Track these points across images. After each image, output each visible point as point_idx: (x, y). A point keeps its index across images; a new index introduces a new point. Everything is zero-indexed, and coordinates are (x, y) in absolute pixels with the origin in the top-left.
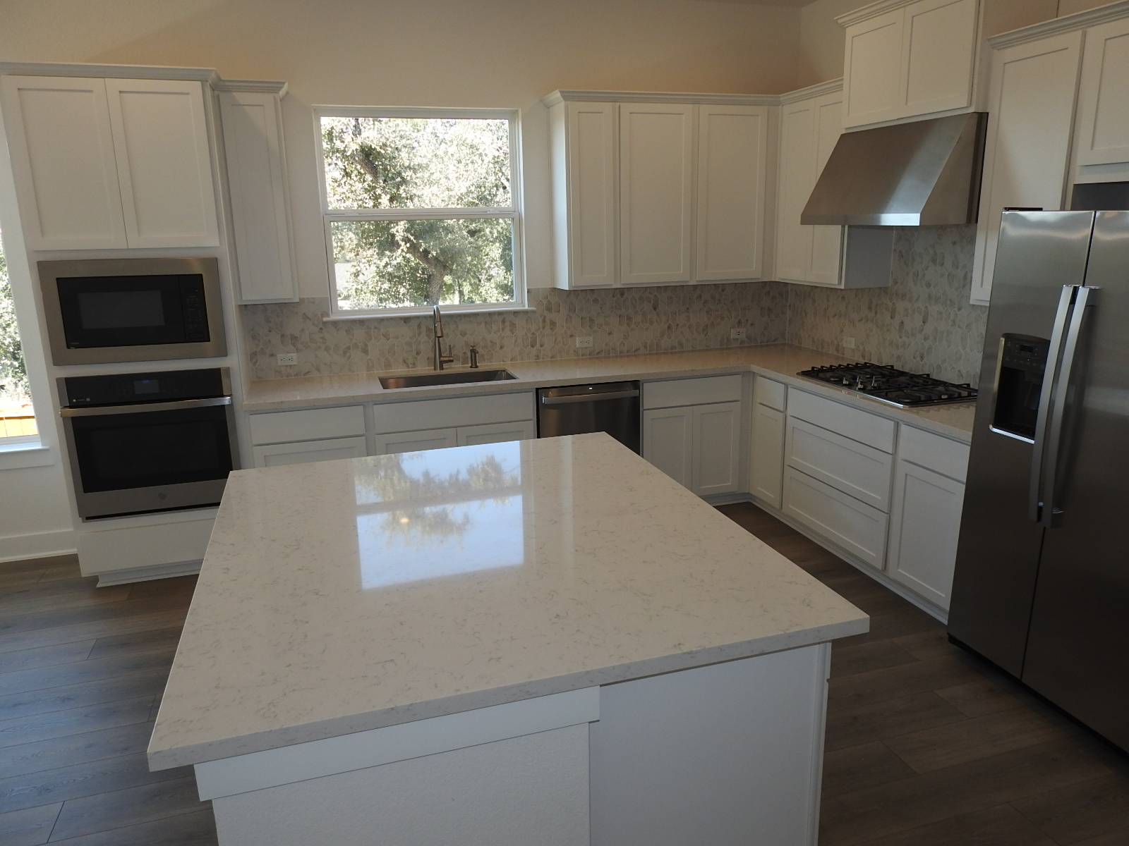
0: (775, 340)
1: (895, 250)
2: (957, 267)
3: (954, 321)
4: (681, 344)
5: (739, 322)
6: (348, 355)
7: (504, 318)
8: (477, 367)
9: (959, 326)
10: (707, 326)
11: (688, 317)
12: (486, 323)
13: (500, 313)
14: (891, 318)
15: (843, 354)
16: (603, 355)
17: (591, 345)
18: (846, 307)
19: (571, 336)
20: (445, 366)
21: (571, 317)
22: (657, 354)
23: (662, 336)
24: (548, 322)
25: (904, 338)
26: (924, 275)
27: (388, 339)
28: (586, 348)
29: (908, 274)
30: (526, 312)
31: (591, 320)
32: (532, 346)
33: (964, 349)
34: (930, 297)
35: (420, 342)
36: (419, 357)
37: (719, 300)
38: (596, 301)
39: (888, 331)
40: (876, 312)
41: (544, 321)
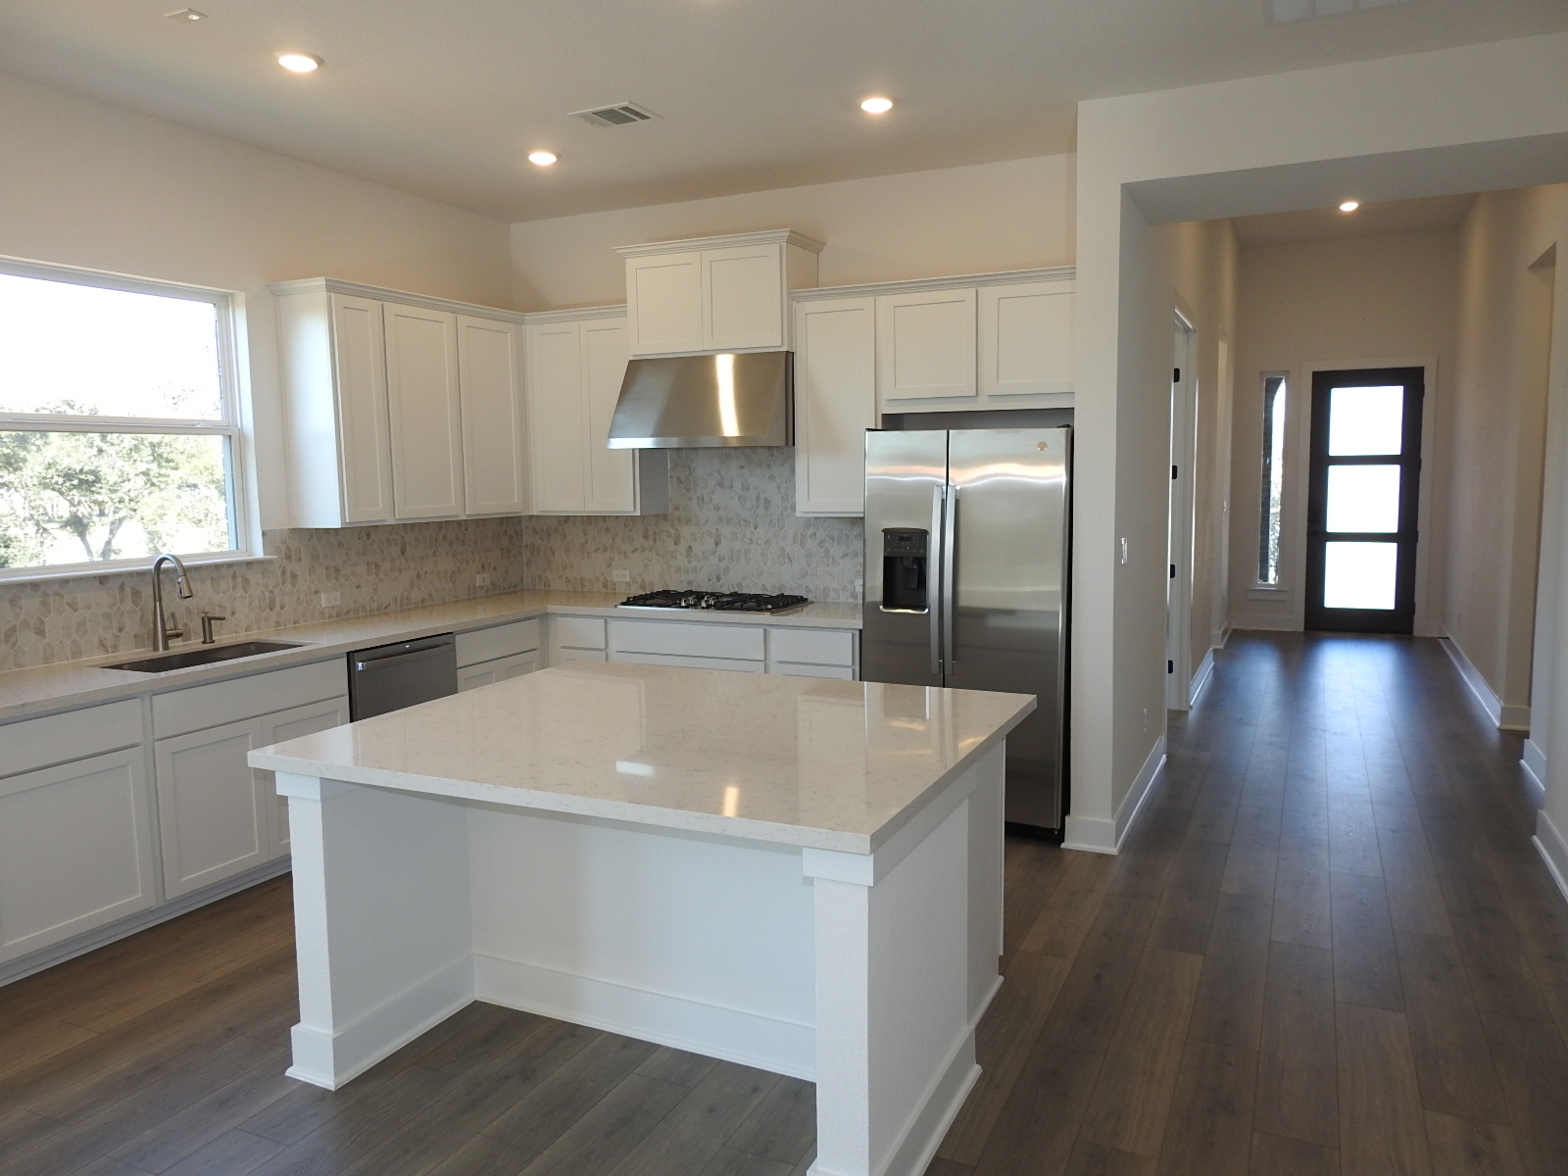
0: (515, 586)
1: (671, 477)
2: (748, 489)
3: (751, 540)
4: (430, 596)
5: (483, 567)
6: (12, 640)
7: (235, 572)
8: (213, 642)
9: (757, 544)
10: (453, 573)
11: (436, 562)
12: (212, 579)
13: (230, 565)
14: (676, 544)
15: (615, 590)
16: (352, 614)
17: (338, 603)
18: (613, 539)
19: (316, 592)
20: (171, 643)
21: (314, 568)
22: (408, 609)
23: (412, 587)
24: (288, 575)
25: (694, 563)
26: (711, 499)
27: (76, 610)
28: (333, 607)
29: (691, 499)
30: (260, 562)
31: (337, 570)
32: (271, 609)
33: (765, 564)
34: (720, 519)
35: (123, 613)
36: (122, 635)
37: (463, 541)
38: (340, 544)
39: (672, 557)
40: (655, 540)
41: (283, 573)
